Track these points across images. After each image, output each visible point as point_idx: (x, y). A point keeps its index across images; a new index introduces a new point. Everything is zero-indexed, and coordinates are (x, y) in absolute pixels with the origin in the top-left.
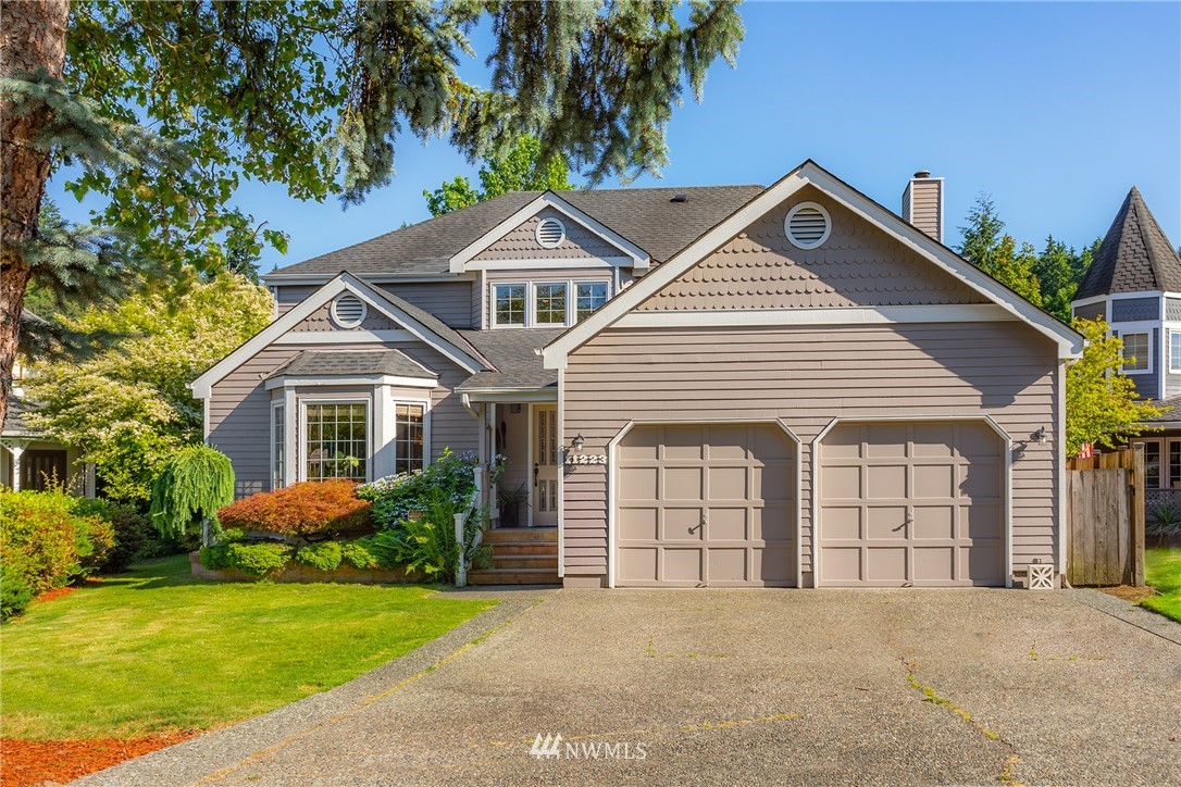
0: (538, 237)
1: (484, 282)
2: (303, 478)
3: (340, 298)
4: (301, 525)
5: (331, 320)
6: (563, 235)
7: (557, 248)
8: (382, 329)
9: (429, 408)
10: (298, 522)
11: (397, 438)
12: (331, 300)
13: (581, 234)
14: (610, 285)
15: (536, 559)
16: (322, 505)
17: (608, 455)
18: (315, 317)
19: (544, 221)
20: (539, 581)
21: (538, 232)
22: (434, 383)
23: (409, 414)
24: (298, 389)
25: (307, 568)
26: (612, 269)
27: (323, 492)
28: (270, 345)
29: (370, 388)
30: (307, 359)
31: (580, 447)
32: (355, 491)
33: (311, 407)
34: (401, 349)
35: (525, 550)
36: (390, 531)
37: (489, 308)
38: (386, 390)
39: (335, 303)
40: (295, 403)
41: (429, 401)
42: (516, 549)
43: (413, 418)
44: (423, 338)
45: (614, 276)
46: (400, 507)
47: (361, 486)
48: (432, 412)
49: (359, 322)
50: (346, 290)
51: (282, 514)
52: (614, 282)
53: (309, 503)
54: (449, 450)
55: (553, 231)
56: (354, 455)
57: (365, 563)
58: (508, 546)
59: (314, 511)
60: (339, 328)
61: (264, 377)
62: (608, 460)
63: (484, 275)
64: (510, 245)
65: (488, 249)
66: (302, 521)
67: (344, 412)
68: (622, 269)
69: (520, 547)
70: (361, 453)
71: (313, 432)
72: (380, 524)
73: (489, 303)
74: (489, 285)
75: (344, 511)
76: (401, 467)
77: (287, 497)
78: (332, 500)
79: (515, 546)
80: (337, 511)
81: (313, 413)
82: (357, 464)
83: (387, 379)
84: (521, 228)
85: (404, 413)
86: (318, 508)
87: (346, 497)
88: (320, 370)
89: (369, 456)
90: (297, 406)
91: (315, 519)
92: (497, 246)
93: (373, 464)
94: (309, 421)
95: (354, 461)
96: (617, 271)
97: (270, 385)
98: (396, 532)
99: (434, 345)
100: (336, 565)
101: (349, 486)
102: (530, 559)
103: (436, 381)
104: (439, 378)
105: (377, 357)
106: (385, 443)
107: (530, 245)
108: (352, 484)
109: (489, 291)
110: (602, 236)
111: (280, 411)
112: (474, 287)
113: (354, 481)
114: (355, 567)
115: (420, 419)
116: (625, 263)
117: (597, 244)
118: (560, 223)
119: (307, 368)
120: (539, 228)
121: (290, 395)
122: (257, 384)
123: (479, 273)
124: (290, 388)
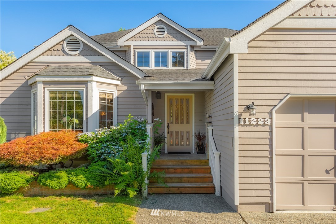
0: (155, 33)
1: (132, 50)
2: (48, 129)
3: (68, 39)
4: (41, 160)
5: (63, 50)
6: (166, 32)
7: (163, 37)
8: (91, 55)
9: (116, 95)
10: (38, 159)
11: (100, 110)
12: (64, 40)
13: (174, 32)
14: (186, 52)
15: (187, 177)
16: (56, 146)
17: (271, 119)
18: (55, 48)
19: (157, 26)
20: (193, 192)
21: (155, 31)
22: (118, 83)
23: (106, 97)
24: (44, 83)
25: (44, 187)
26: (187, 46)
27: (58, 138)
28: (30, 62)
29: (85, 83)
30: (50, 68)
31: (254, 112)
32: (77, 137)
33: (51, 92)
34: (101, 66)
35: (178, 171)
36: (99, 162)
37: (134, 61)
38: (94, 84)
39: (65, 43)
40: (43, 90)
41: (116, 92)
42: (172, 170)
43: (108, 100)
44: (113, 60)
45: (187, 49)
46: (104, 147)
47: (81, 134)
48: (118, 98)
49: (78, 52)
50: (72, 35)
51: (28, 154)
52: (187, 51)
53: (48, 145)
54: (131, 116)
55: (161, 30)
56: (76, 118)
57: (84, 185)
58: (168, 169)
59: (51, 151)
60: (68, 55)
61: (27, 78)
62: (272, 122)
63: (132, 47)
64: (143, 35)
65: (134, 36)
66: (42, 158)
67: (70, 96)
68: (191, 46)
69: (175, 169)
70: (80, 117)
71: (53, 106)
72: (93, 158)
73: (134, 58)
74: (134, 51)
75: (69, 151)
76: (102, 125)
77: (33, 142)
78: (63, 143)
79: (172, 168)
80: (66, 150)
81: (53, 95)
82: (77, 122)
83: (95, 78)
84: (148, 29)
85: (103, 96)
86: (53, 149)
87: (71, 141)
88: (57, 73)
89: (85, 119)
90: (44, 91)
91: (51, 156)
92: (138, 35)
93: (87, 122)
94: (50, 100)
95: (76, 121)
96: (189, 47)
97: (30, 82)
98: (104, 163)
99: (119, 63)
100: (64, 186)
101: (74, 134)
102: (184, 177)
103: (119, 82)
104: (121, 80)
105: (88, 69)
106: (93, 112)
107: (152, 35)
108: (75, 133)
109: (134, 53)
110: (183, 32)
111: (35, 94)
112: (127, 53)
113: (76, 131)
114: (77, 186)
115: (112, 100)
116: (192, 43)
117: (180, 35)
118: (164, 27)
119: (50, 72)
120: (156, 29)
121: (40, 87)
122: (24, 81)
123: (129, 47)
124: (40, 82)
